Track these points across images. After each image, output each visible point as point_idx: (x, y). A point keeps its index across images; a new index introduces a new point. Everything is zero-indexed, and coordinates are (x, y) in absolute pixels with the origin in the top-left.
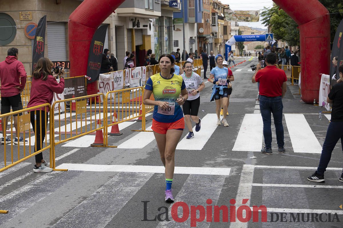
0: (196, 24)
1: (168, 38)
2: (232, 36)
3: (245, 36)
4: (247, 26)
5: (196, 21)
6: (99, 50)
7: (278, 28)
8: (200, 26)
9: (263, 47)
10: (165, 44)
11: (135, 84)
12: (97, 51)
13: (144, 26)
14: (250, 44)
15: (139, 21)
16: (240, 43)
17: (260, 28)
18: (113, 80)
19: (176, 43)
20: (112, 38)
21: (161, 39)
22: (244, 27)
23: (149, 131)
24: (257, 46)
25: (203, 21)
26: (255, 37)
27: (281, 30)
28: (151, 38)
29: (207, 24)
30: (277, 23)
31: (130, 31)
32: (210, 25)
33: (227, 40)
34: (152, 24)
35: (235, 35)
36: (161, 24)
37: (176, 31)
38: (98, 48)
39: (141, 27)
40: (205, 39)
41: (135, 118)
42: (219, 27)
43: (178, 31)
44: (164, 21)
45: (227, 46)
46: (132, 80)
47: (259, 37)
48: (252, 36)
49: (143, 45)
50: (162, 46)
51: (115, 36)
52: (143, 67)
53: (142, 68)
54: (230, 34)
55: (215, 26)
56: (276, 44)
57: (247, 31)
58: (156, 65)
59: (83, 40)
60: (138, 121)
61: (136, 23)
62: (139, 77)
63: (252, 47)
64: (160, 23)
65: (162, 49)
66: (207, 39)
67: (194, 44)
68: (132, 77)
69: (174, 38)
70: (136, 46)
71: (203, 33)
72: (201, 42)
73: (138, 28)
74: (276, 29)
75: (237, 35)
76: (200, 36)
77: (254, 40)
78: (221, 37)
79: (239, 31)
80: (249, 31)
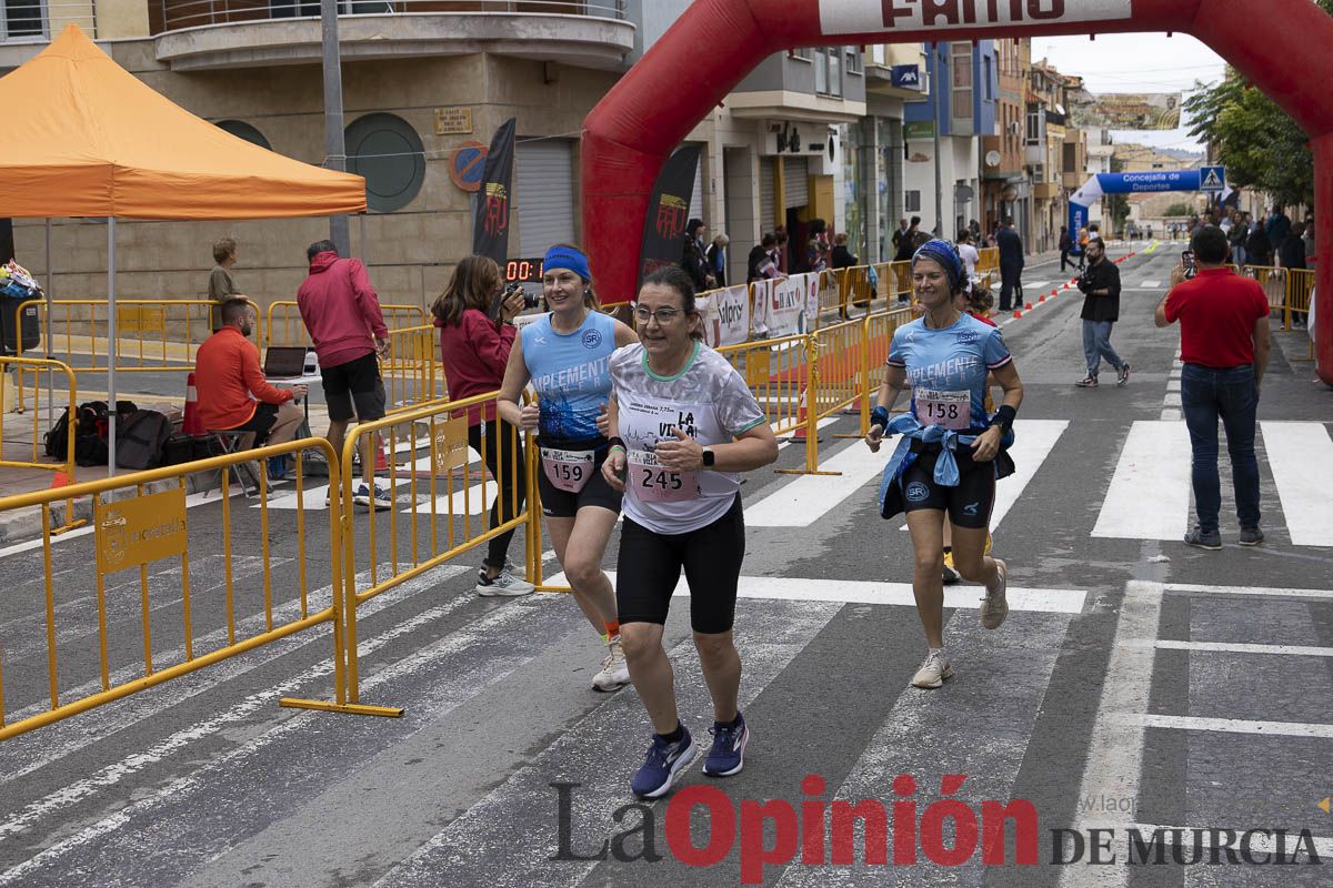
0: (975, 140)
1: (886, 183)
2: (1090, 175)
3: (1135, 175)
4: (1139, 145)
5: (977, 130)
6: (673, 223)
7: (1242, 148)
8: (988, 144)
9: (1191, 209)
10: (879, 203)
11: (783, 327)
12: (669, 226)
13: (813, 147)
14: (1149, 200)
15: (798, 132)
16: (1118, 198)
17: (1180, 148)
18: (716, 316)
19: (914, 200)
20: (714, 186)
21: (866, 188)
22: (1131, 148)
23: (827, 474)
24: (1173, 206)
25: (997, 130)
26: (1164, 177)
27: (1251, 153)
28: (835, 185)
29: (1011, 139)
30: (1237, 132)
31: (769, 162)
32: (1021, 141)
33: (1074, 189)
34: (836, 140)
35: (1100, 172)
36: (865, 140)
37: (913, 161)
38: (670, 218)
39: (804, 151)
40: (1003, 185)
41: (784, 432)
42: (1051, 146)
43: (917, 161)
44: (873, 130)
45: (1073, 208)
46: (776, 316)
47: (1177, 177)
48: (1156, 174)
49: (810, 206)
50: (869, 209)
51: (722, 179)
52: (808, 274)
53: (806, 277)
54: (1085, 169)
55: (1036, 143)
56: (1233, 199)
57: (1138, 159)
58: (849, 268)
59: (626, 193)
60: (793, 441)
61: (788, 139)
62: (798, 305)
63: (1153, 209)
64: (861, 136)
65: (869, 220)
66: (1010, 186)
67: (969, 204)
68: (776, 305)
69: (907, 185)
70: (788, 210)
71: (998, 167)
72: (993, 196)
73: (795, 154)
74: (1234, 151)
75: (1108, 172)
76: (990, 177)
77: (1163, 186)
78: (1055, 179)
79: (1113, 159)
80: (1145, 158)
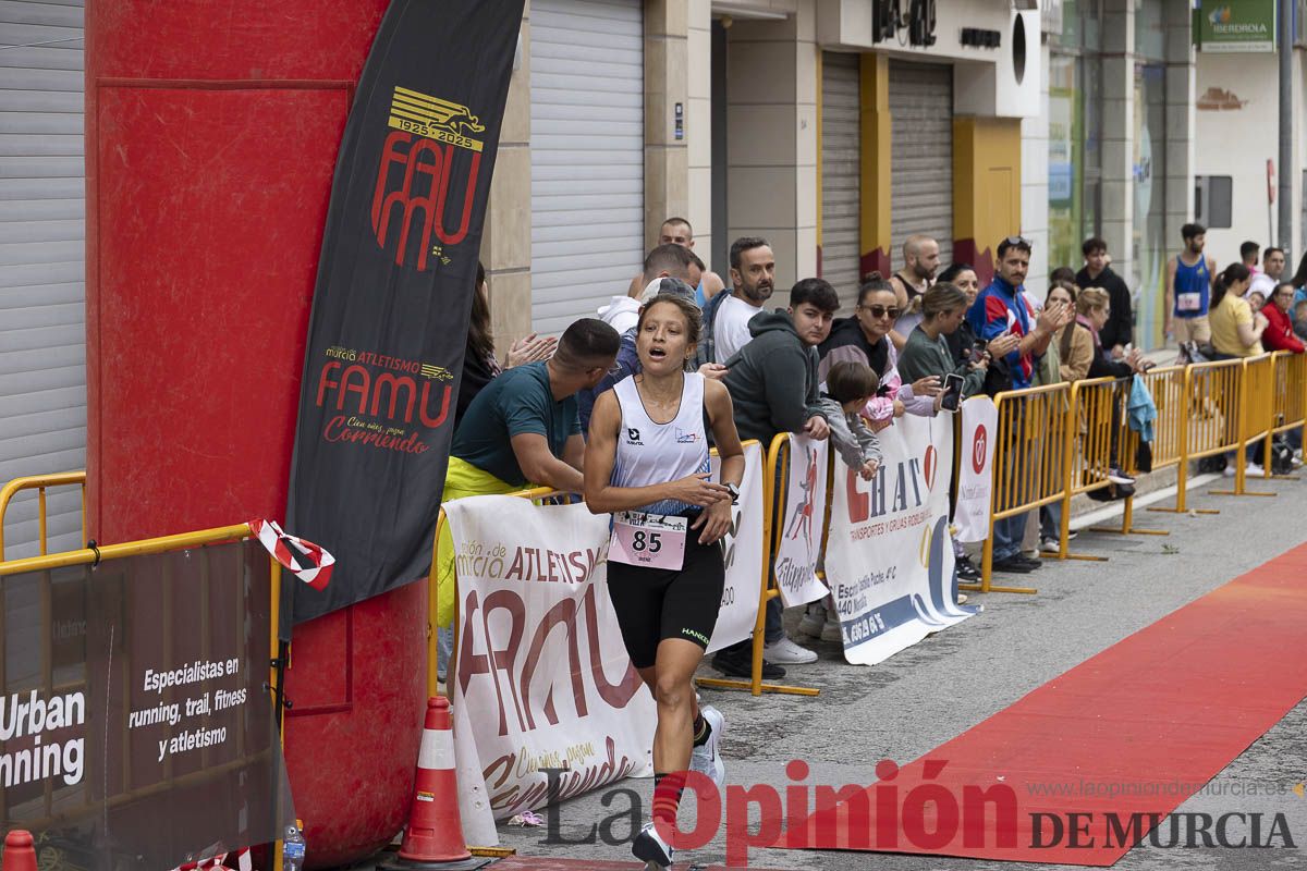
1: (1148, 154)
13: (970, 37)
19: (1217, 200)
20: (679, 123)
21: (1099, 164)
28: (1025, 144)
31: (848, 68)
34: (1033, 24)
36: (1103, 38)
37: (1202, 107)
39: (946, 44)
43: (1216, 107)
44: (1124, 12)
50: (1105, 217)
51: (706, 104)
61: (905, 8)
64: (1091, 29)
69: (1200, 159)
73: (922, 50)
